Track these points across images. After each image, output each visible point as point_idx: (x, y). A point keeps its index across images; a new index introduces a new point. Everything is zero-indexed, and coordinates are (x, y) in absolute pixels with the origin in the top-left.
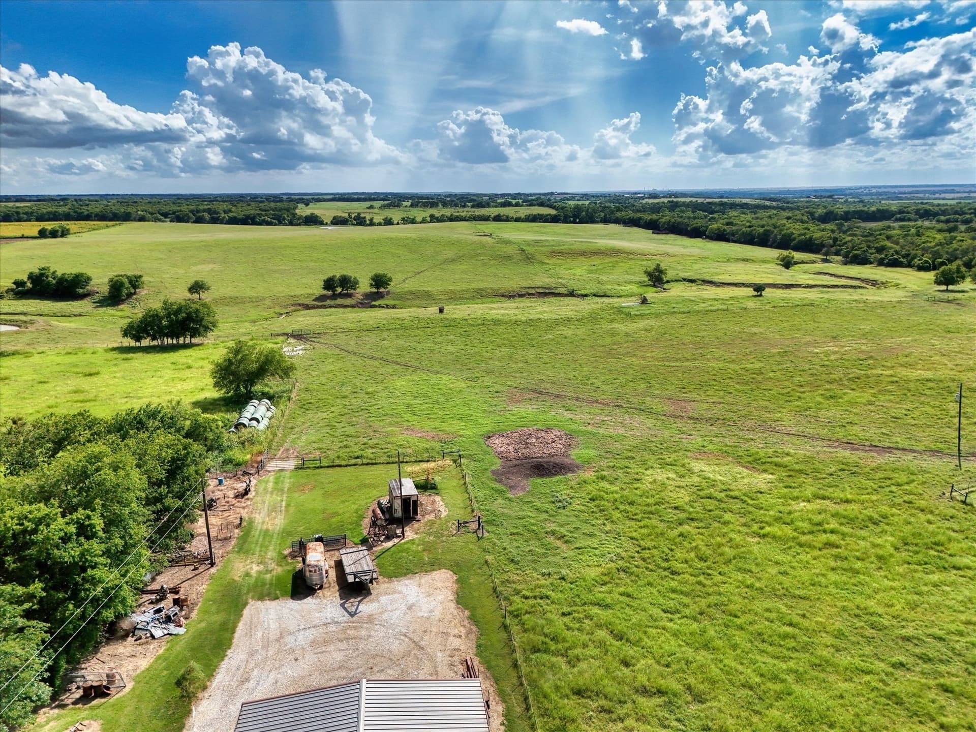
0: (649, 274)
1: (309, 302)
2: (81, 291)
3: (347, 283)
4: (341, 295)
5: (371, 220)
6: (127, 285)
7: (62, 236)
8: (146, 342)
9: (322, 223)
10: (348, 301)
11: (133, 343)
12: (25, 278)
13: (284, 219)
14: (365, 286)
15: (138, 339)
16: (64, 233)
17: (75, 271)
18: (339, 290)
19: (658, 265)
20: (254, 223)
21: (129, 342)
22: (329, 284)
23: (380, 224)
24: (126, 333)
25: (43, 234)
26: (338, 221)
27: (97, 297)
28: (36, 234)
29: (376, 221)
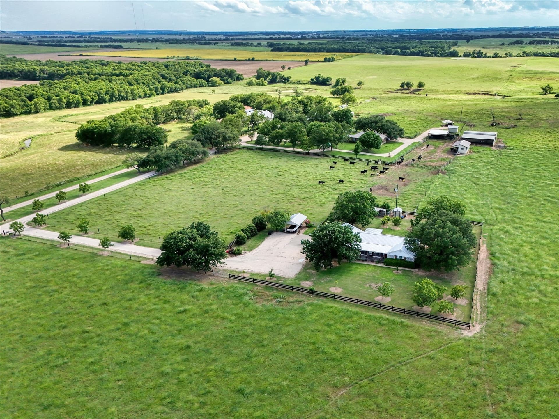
0: (543, 89)
1: (393, 91)
2: (328, 83)
3: (409, 85)
4: (406, 89)
5: (486, 54)
6: (341, 81)
7: (332, 61)
8: (335, 96)
9: (457, 56)
10: (407, 91)
11: (333, 96)
12: (314, 78)
13: (438, 53)
14: (415, 87)
15: (334, 95)
16: (333, 60)
17: (328, 76)
18: (405, 87)
19: (548, 85)
20: (423, 55)
21: (332, 96)
22: (402, 85)
23: (490, 57)
24: (331, 93)
25: (326, 60)
26: (467, 55)
27: (332, 85)
28: (323, 60)
29: (488, 55)
